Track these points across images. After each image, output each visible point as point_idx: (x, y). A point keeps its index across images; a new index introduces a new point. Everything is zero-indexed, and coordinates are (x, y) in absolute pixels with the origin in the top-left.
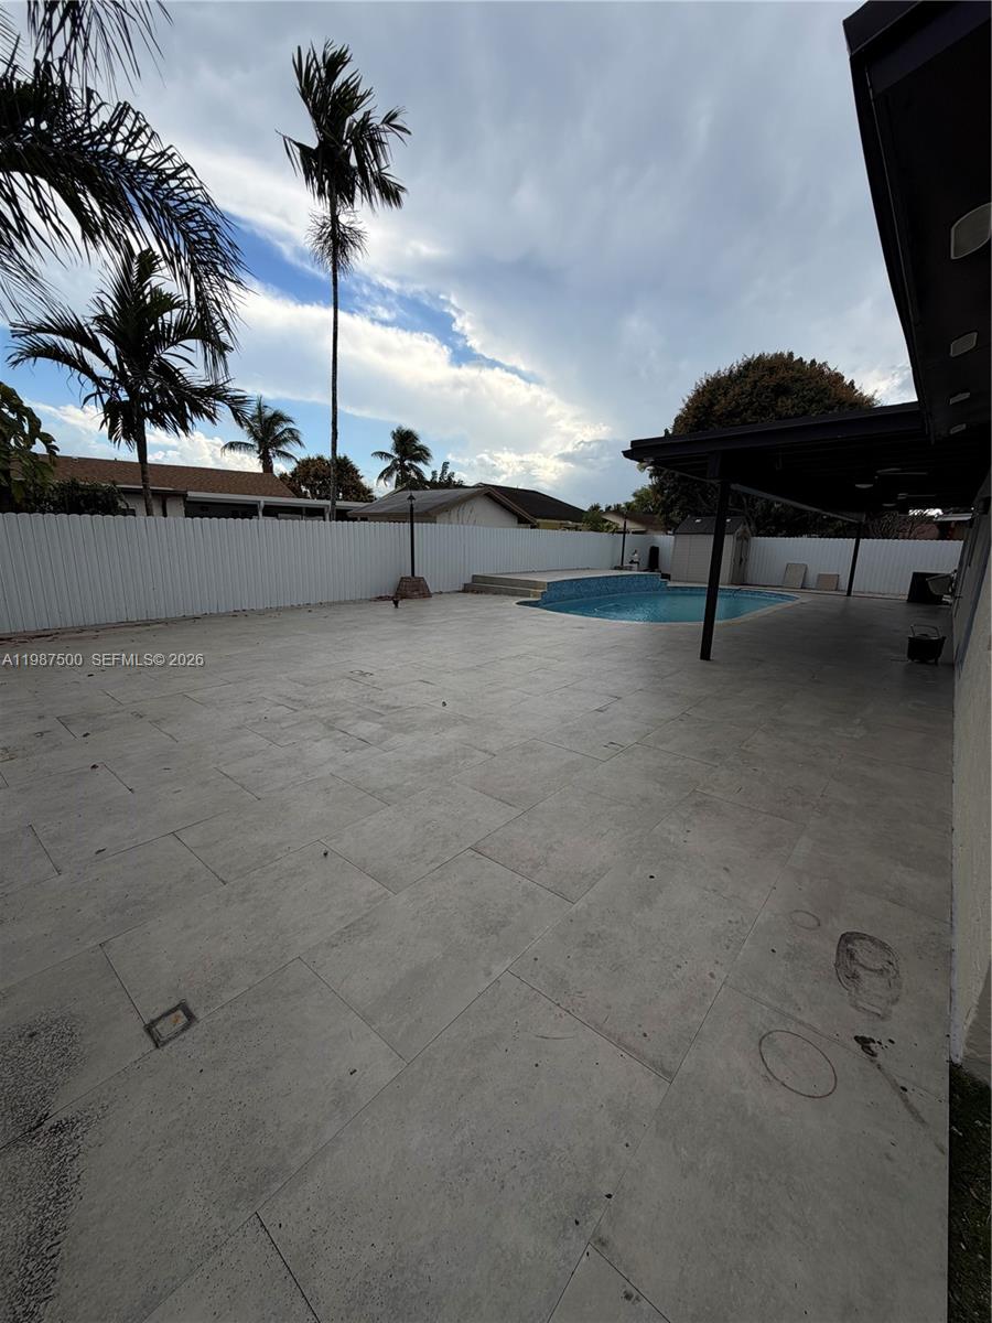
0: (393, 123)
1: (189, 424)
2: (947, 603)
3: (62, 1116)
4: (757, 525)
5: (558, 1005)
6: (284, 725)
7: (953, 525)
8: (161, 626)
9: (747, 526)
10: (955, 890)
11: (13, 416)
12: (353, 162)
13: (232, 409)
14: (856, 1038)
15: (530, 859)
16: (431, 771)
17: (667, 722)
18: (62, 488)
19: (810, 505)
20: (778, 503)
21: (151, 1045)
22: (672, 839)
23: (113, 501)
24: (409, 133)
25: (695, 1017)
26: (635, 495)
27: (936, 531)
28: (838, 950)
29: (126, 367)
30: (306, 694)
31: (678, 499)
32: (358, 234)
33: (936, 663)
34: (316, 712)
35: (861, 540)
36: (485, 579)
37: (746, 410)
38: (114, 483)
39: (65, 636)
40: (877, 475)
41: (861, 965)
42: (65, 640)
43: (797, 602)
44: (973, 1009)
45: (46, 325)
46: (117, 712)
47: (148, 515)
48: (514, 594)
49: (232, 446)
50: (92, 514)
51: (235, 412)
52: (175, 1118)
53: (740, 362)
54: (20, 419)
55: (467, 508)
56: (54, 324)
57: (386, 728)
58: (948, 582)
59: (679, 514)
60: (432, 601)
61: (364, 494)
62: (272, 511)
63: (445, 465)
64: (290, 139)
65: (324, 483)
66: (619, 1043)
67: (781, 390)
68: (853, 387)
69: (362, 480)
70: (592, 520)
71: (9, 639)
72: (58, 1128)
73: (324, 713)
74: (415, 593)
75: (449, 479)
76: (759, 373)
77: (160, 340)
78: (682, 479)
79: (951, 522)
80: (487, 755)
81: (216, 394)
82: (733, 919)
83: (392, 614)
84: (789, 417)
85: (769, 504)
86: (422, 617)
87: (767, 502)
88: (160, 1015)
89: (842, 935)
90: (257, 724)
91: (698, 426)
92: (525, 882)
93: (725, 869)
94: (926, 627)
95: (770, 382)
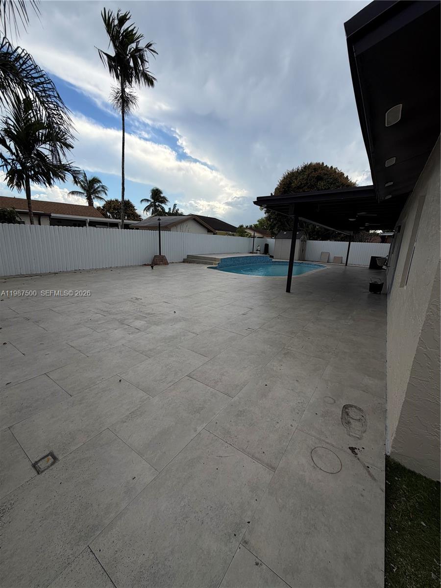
0: (150, 48)
1: (52, 181)
2: (384, 269)
4: (309, 235)
5: (227, 442)
6: (99, 323)
8: (37, 277)
9: (305, 236)
10: (387, 385)
12: (132, 64)
13: (73, 176)
14: (349, 448)
15: (214, 380)
16: (169, 342)
17: (272, 319)
19: (331, 227)
20: (318, 226)
21: (36, 473)
22: (275, 368)
23: (13, 217)
24: (158, 54)
25: (284, 444)
26: (258, 221)
27: (380, 239)
28: (342, 412)
29: (20, 153)
30: (110, 308)
31: (277, 223)
32: (134, 97)
33: (380, 294)
34: (115, 316)
35: (351, 243)
36: (193, 257)
37: (305, 186)
38: (14, 208)
40: (357, 215)
41: (352, 418)
43: (326, 268)
44: (394, 433)
46: (17, 318)
47: (31, 224)
48: (206, 263)
49: (73, 193)
51: (74, 178)
52: (48, 506)
53: (302, 166)
55: (185, 225)
57: (148, 323)
58: (385, 261)
59: (277, 230)
60: (169, 266)
61: (137, 217)
62: (93, 224)
63: (175, 205)
64: (101, 51)
65: (118, 212)
66: (253, 457)
67: (319, 178)
68: (348, 178)
69: (136, 211)
70: (240, 231)
73: (119, 317)
74: (161, 263)
75: (177, 211)
76: (310, 171)
77: (37, 141)
78: (278, 215)
79: (386, 236)
80: (194, 335)
81: (66, 168)
82: (300, 402)
83: (150, 272)
84: (322, 190)
85: (314, 226)
86: (164, 273)
87: (313, 225)
88: (39, 459)
89: (344, 406)
90: (87, 322)
91: (285, 192)
92: (212, 389)
93: (297, 380)
94: (376, 278)
95: (315, 174)
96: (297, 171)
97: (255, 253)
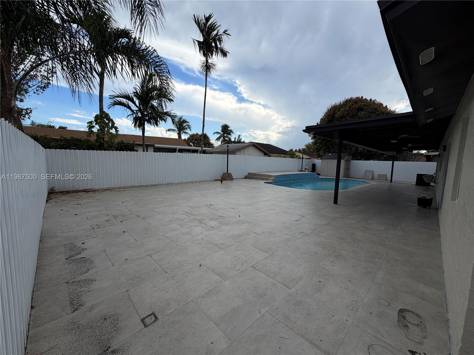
0: (226, 33)
1: (158, 123)
2: (433, 186)
3: (115, 347)
4: (353, 155)
5: (287, 326)
6: (185, 221)
7: (432, 157)
8: (144, 187)
9: (349, 157)
10: (447, 295)
11: (107, 122)
12: (213, 44)
13: (172, 119)
14: (409, 351)
15: (274, 272)
16: (236, 239)
17: (323, 226)
18: (119, 143)
19: (374, 149)
20: (361, 148)
21: (143, 326)
22: (327, 268)
23: (133, 147)
24: (231, 36)
25: (341, 336)
26: (306, 146)
27: (425, 159)
28: (398, 315)
29: (141, 106)
30: (192, 211)
31: (322, 147)
32: (214, 65)
33: (430, 208)
34: (196, 217)
35: (395, 162)
36: (252, 174)
37: (347, 116)
38: (134, 142)
39: (115, 190)
40: (399, 137)
41: (409, 322)
42: (115, 191)
43: (370, 184)
44: (460, 342)
45: (119, 95)
46: (131, 215)
47: (143, 152)
48: (263, 179)
49: (169, 130)
50: (127, 151)
51: (173, 120)
52: (151, 352)
53: (343, 100)
54: (109, 122)
55: (247, 150)
56: (121, 95)
57: (220, 224)
58: (432, 178)
59: (323, 152)
60: (234, 181)
61: (211, 145)
62: (181, 151)
63: (239, 136)
64: (195, 39)
65: (198, 142)
66: (311, 343)
67: (360, 109)
68: (387, 108)
69: (210, 141)
70: (291, 154)
71: (98, 191)
72: (113, 352)
73: (198, 218)
74: (228, 178)
75: (240, 140)
76: (351, 104)
77: (152, 98)
78: (324, 140)
79: (430, 155)
80: (256, 234)
81: (167, 114)
82: (353, 300)
83: (220, 185)
84: (362, 118)
85: (357, 149)
86: (231, 186)
87: (357, 147)
88: (146, 316)
89: (400, 310)
90: (176, 220)
91: (329, 121)
92: (272, 280)
93: (349, 281)
94: (425, 194)
95: (356, 106)
96: (340, 105)
97: (303, 171)
